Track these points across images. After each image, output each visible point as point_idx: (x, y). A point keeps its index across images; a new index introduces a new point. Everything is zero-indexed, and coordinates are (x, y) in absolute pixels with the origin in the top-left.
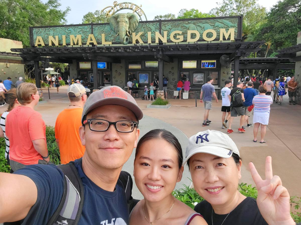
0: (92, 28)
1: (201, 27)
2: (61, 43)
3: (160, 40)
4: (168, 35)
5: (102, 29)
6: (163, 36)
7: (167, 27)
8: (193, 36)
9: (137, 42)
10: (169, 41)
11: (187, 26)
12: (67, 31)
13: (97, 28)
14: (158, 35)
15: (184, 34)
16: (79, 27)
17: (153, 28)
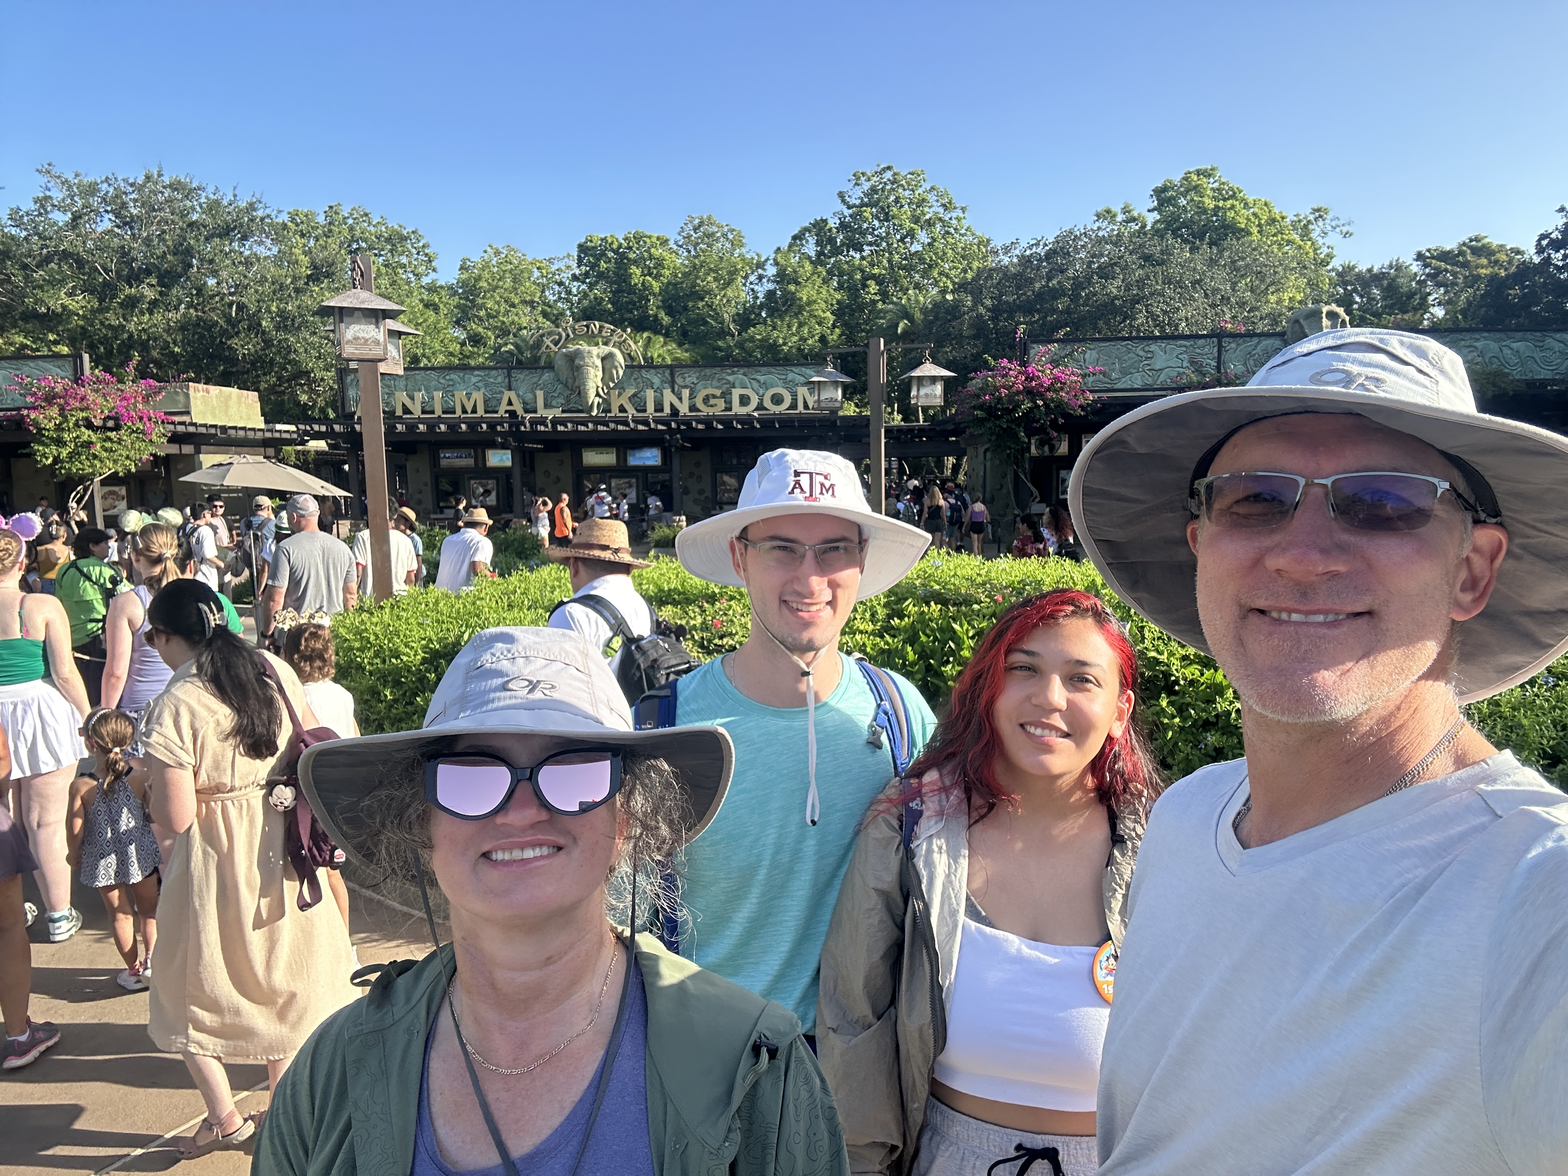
0: (509, 376)
1: (759, 381)
2: (427, 409)
3: (672, 405)
4: (692, 397)
5: (535, 380)
6: (680, 399)
7: (688, 379)
8: (744, 400)
9: (622, 409)
10: (693, 408)
11: (731, 378)
12: (443, 381)
13: (522, 376)
14: (669, 397)
15: (726, 395)
16: (476, 373)
17: (656, 381)
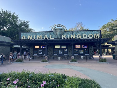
1: (87, 33)
2: (33, 38)
3: (72, 37)
7: (75, 33)
9: (64, 38)
11: (82, 33)
13: (48, 33)
16: (41, 33)
17: (69, 33)
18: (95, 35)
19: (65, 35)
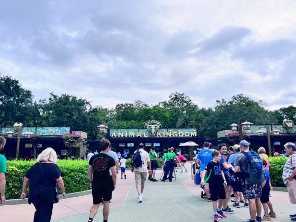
1: (183, 131)
3: (168, 135)
4: (171, 133)
8: (181, 134)
9: (159, 136)
11: (178, 130)
12: (127, 131)
13: (141, 130)
15: (178, 133)
17: (165, 131)
18: (192, 133)
19: (160, 133)
